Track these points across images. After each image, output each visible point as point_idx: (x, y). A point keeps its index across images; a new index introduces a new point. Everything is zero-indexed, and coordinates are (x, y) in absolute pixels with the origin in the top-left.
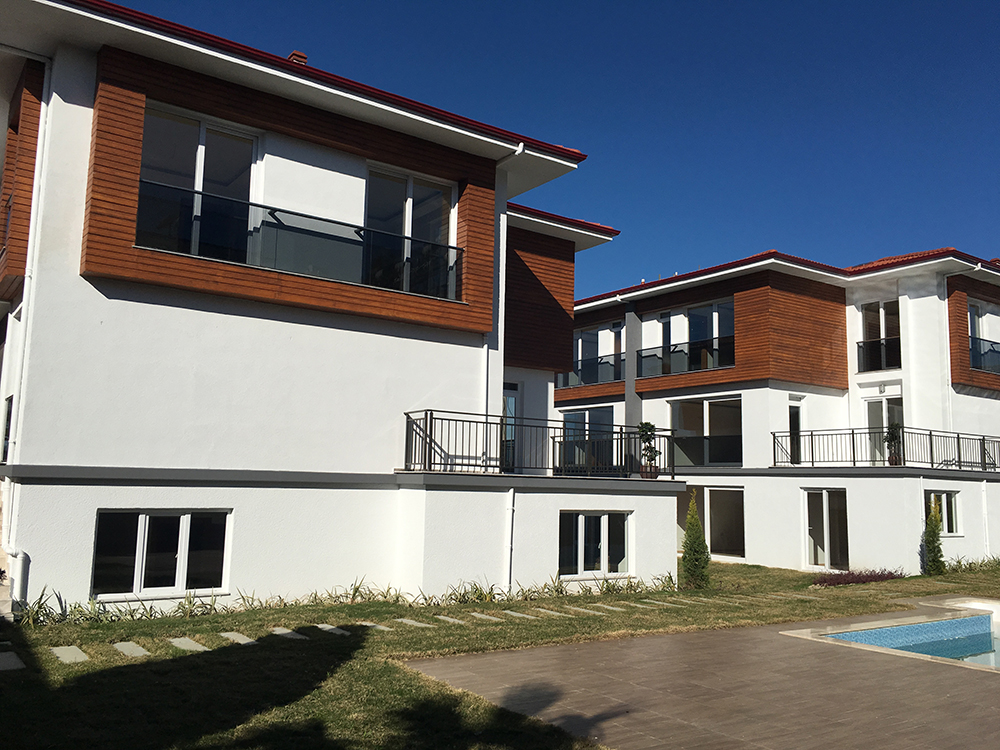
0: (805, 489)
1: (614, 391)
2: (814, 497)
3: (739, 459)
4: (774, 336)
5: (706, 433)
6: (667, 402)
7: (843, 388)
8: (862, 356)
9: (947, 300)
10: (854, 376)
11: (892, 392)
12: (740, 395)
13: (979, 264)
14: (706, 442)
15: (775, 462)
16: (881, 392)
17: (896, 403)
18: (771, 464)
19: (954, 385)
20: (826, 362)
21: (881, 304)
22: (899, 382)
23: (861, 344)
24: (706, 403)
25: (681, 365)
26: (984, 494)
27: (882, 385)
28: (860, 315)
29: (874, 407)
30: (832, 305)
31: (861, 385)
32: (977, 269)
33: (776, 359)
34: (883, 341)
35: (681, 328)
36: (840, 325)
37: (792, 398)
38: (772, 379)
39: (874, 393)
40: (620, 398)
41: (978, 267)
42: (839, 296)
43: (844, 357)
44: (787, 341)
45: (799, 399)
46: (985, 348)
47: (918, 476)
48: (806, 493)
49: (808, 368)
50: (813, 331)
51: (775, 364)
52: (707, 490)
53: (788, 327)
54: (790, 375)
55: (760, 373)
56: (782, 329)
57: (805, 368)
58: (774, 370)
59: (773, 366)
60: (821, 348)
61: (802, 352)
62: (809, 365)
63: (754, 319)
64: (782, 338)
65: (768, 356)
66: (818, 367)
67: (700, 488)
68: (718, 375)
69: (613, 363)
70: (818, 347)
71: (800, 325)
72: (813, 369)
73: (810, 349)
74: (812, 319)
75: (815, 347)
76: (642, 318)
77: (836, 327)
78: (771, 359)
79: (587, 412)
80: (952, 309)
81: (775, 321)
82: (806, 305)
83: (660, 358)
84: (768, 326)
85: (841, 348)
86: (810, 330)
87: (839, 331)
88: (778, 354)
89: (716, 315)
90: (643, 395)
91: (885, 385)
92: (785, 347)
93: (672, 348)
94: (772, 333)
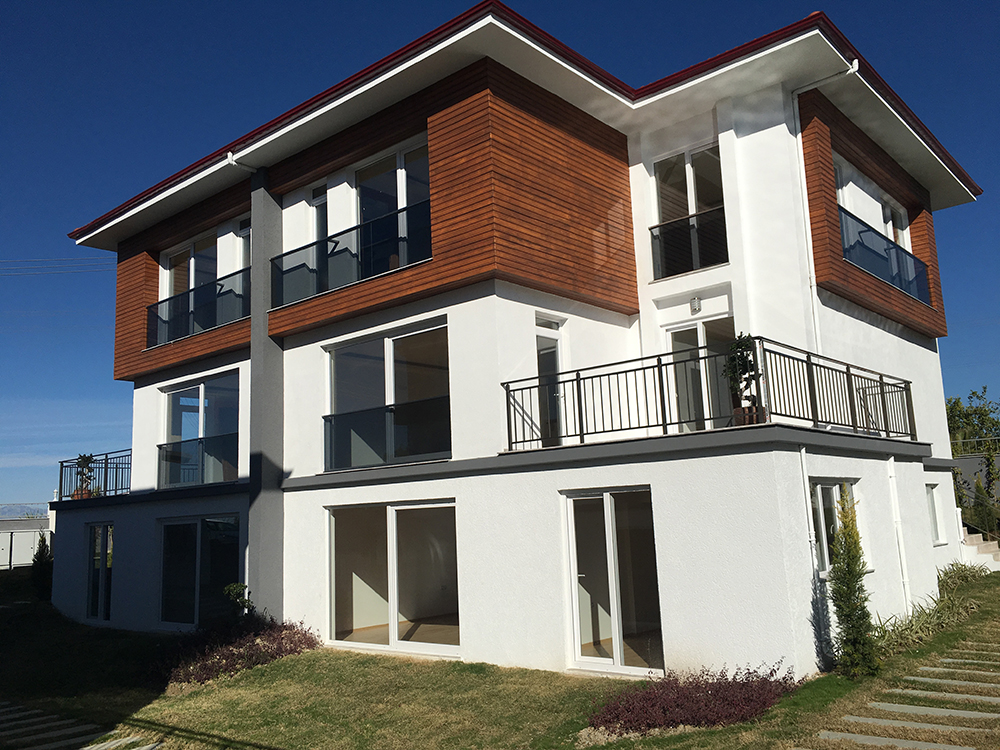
0: (569, 493)
1: (232, 340)
2: (587, 508)
3: (444, 444)
4: (499, 187)
5: (390, 400)
6: (324, 348)
7: (629, 312)
8: (658, 252)
9: (800, 135)
10: (649, 288)
11: (713, 308)
12: (443, 319)
13: (856, 62)
14: (389, 417)
15: (510, 443)
16: (694, 311)
17: (721, 326)
18: (504, 448)
19: (818, 285)
20: (600, 258)
21: (688, 158)
22: (725, 289)
23: (656, 232)
24: (389, 343)
25: (345, 275)
26: (893, 484)
27: (695, 298)
28: (652, 182)
29: (684, 337)
30: (606, 159)
31: (660, 304)
32: (849, 73)
33: (507, 235)
34: (693, 221)
35: (344, 205)
36: (620, 196)
37: (540, 321)
38: (501, 276)
39: (681, 315)
40: (242, 352)
41: (853, 68)
43: (630, 254)
44: (527, 203)
45: (555, 324)
47: (796, 447)
48: (570, 501)
49: (568, 263)
50: (577, 198)
51: (505, 243)
52: (391, 512)
53: (530, 178)
54: (535, 271)
55: (476, 265)
56: (518, 179)
57: (562, 261)
58: (502, 255)
59: (500, 248)
60: (590, 231)
61: (557, 230)
62: (570, 258)
63: (463, 160)
64: (516, 196)
65: (489, 228)
66: (584, 263)
67: (380, 509)
68: (404, 279)
69: (239, 290)
70: (586, 229)
71: (551, 181)
72: (577, 266)
73: (572, 230)
74: (572, 174)
75: (581, 227)
76: (283, 200)
77: (614, 199)
78: (496, 234)
79: (202, 387)
80: (810, 149)
81: (503, 160)
82: (560, 145)
83: (312, 271)
84: (491, 168)
85: (624, 238)
86: (571, 195)
87: (619, 207)
88: (510, 225)
89: (401, 174)
90: (285, 340)
91: (700, 299)
92: (524, 216)
93: (331, 246)
94: (496, 182)
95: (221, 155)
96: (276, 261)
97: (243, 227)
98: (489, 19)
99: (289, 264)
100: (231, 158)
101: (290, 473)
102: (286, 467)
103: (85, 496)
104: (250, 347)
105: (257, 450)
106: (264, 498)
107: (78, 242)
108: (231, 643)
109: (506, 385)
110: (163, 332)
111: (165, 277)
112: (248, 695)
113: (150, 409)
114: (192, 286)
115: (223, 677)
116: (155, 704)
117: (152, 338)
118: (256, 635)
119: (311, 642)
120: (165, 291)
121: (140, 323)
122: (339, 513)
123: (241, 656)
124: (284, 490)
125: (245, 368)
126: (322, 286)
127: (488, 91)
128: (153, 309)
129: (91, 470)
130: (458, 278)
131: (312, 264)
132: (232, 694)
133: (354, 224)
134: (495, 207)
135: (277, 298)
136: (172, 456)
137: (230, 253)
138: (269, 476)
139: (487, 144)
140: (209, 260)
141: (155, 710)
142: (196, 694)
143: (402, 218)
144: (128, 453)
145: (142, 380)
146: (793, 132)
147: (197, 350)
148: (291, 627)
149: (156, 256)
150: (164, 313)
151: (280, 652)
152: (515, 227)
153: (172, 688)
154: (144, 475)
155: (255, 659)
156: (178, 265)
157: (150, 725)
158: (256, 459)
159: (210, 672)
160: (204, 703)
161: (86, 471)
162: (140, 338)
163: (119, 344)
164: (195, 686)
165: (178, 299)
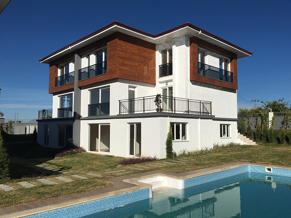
0: (129, 123)
1: (70, 87)
2: (132, 127)
3: (108, 112)
4: (119, 60)
5: (100, 102)
6: (89, 90)
7: (154, 84)
8: (161, 71)
9: (189, 47)
10: (158, 79)
11: (170, 84)
12: (109, 86)
13: (201, 31)
14: (100, 106)
15: (120, 113)
16: (167, 85)
17: (171, 89)
18: (118, 114)
19: (191, 81)
20: (145, 73)
21: (167, 50)
22: (171, 81)
23: (161, 66)
24: (100, 90)
25: (93, 75)
26: (199, 124)
27: (167, 82)
28: (161, 55)
29: (165, 90)
30: (149, 50)
31: (160, 83)
33: (120, 70)
34: (168, 65)
35: (93, 59)
36: (153, 59)
37: (130, 87)
38: (119, 78)
39: (164, 85)
40: (72, 90)
41: (200, 32)
42: (153, 47)
43: (155, 71)
44: (126, 62)
45: (134, 88)
46: (207, 68)
47: (167, 116)
48: (129, 125)
49: (137, 75)
50: (140, 60)
51: (120, 71)
52: (100, 125)
53: (127, 57)
54: (127, 77)
55: (114, 76)
56: (124, 57)
57: (135, 74)
58: (119, 74)
59: (118, 73)
60: (143, 67)
61: (134, 68)
62: (137, 73)
63: (113, 53)
64: (124, 61)
65: (116, 68)
66: (141, 74)
67: (98, 124)
68: (101, 78)
69: (73, 76)
70: (142, 67)
71: (133, 57)
72: (139, 75)
73: (138, 67)
74: (139, 55)
75: (141, 66)
76: (81, 57)
77: (151, 59)
78: (118, 70)
79: (66, 96)
80: (191, 50)
81: (120, 54)
82: (136, 48)
83: (87, 73)
84: (117, 56)
85: (153, 68)
86: (138, 59)
87: (152, 61)
88: (121, 67)
89: (104, 53)
90: (81, 88)
91: (168, 82)
92: (125, 65)
93: (90, 68)
94: (118, 59)
95: (68, 47)
96: (80, 71)
97: (74, 62)
98: (115, 26)
99: (82, 71)
100: (70, 48)
101: (82, 116)
102: (81, 115)
103: (44, 119)
104: (74, 89)
105: (75, 111)
106: (76, 121)
107: (41, 62)
108: (68, 150)
109: (119, 101)
110: (59, 83)
111: (59, 71)
112: (69, 159)
113: (56, 100)
114: (64, 74)
115: (65, 156)
116: (52, 160)
117: (56, 85)
118: (73, 149)
119: (84, 151)
120: (59, 74)
121: (54, 81)
122: (91, 125)
123: (70, 153)
124: (81, 120)
125: (73, 92)
126: (89, 77)
127: (117, 39)
128: (57, 78)
129: (45, 113)
130: (111, 78)
131: (87, 71)
132: (66, 159)
133: (95, 64)
134: (118, 64)
135: (80, 78)
136: (61, 110)
137: (72, 67)
138: (77, 117)
139: (117, 50)
140: (67, 69)
141: (50, 161)
142: (60, 159)
143: (103, 63)
144: (52, 110)
145: (55, 94)
146: (187, 46)
147: (65, 88)
148: (81, 148)
149: (57, 66)
150: (59, 79)
151: (78, 152)
152: (123, 68)
153: (56, 158)
154: (55, 115)
155: (72, 153)
156: (62, 68)
157: (49, 163)
158: (75, 113)
159: (63, 155)
161: (44, 113)
162: (54, 85)
163: (50, 86)
164: (60, 157)
165: (62, 76)
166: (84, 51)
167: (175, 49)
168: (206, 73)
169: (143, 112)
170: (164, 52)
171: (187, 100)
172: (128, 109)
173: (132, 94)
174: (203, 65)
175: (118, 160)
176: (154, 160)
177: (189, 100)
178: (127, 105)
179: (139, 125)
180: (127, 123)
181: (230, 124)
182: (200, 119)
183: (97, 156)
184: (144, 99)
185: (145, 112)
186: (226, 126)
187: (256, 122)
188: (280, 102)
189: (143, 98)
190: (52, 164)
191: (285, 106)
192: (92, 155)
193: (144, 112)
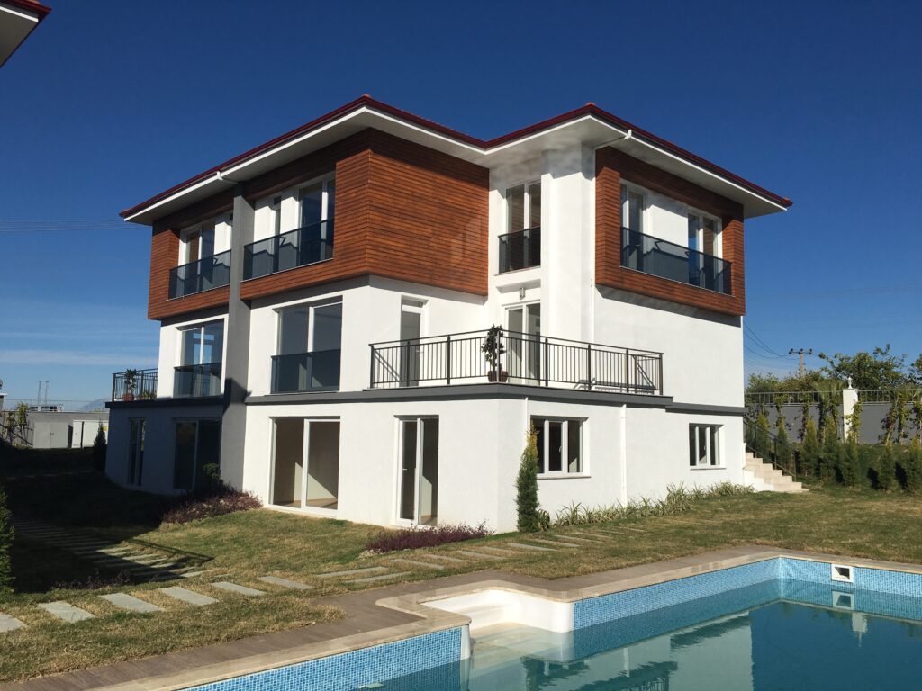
0: (401, 417)
1: (217, 299)
2: (409, 425)
3: (336, 381)
4: (373, 215)
5: (310, 349)
6: (275, 310)
7: (481, 294)
8: (504, 253)
9: (594, 179)
10: (495, 278)
11: (532, 296)
12: (340, 298)
13: (630, 131)
14: (309, 360)
15: (372, 383)
16: (522, 297)
17: (535, 309)
18: (367, 386)
19: (597, 284)
20: (456, 259)
21: (526, 188)
22: (536, 284)
23: (504, 239)
24: (312, 310)
25: (289, 260)
26: (623, 422)
27: (523, 287)
28: (504, 202)
29: (515, 314)
30: (469, 188)
31: (502, 290)
32: (626, 138)
33: (377, 247)
34: (526, 234)
35: (291, 211)
36: (480, 214)
37: (405, 301)
38: (373, 274)
39: (513, 298)
40: (223, 308)
41: (629, 135)
42: (480, 177)
43: (484, 253)
44: (396, 224)
45: (420, 304)
46: (648, 246)
47: (521, 397)
48: (401, 422)
49: (427, 263)
50: (438, 217)
51: (375, 253)
52: (307, 423)
53: (399, 206)
54: (398, 270)
55: (356, 266)
56: (389, 208)
57: (422, 262)
58: (372, 260)
59: (370, 256)
60: (448, 240)
61: (419, 241)
62: (429, 259)
63: (354, 195)
64: (386, 220)
65: (364, 242)
66: (442, 262)
67: (300, 420)
68: (317, 272)
69: (227, 264)
70: (445, 239)
71: (417, 207)
72: (435, 265)
73: (432, 240)
74: (437, 201)
75: (441, 238)
76: (255, 204)
77: (473, 216)
78: (369, 247)
79: (203, 328)
80: (600, 189)
81: (378, 197)
82: (427, 181)
83: (271, 255)
84: (368, 203)
85: (479, 243)
86: (434, 216)
87: (477, 221)
88: (380, 240)
89: (325, 196)
90: (251, 303)
91: (525, 289)
92: (393, 233)
93: (281, 240)
94: (371, 212)
95: (212, 172)
96: (248, 248)
97: (229, 220)
98: (364, 109)
99: (256, 249)
100: (219, 176)
101: (250, 393)
102: (249, 389)
103: (130, 399)
104: (228, 305)
105: (229, 377)
106: (232, 408)
107: (126, 219)
108: (204, 501)
109: (371, 345)
110: (181, 287)
111: (183, 248)
112: (206, 531)
113: (171, 340)
114: (200, 258)
115: (195, 521)
116: (150, 534)
117: (172, 292)
118: (221, 498)
119: (256, 504)
120: (183, 259)
121: (165, 280)
122: (280, 422)
123: (208, 510)
124: (247, 404)
125: (226, 316)
126: (276, 268)
127: (369, 151)
128: (174, 270)
129: (134, 380)
130: (346, 273)
131: (271, 250)
132: (197, 530)
133: (296, 227)
134: (368, 229)
135: (248, 272)
136: (186, 373)
137: (223, 236)
138: (237, 395)
139: (367, 186)
140: (210, 243)
141: (147, 537)
142: (176, 530)
143: (324, 226)
144: (155, 371)
145: (166, 321)
146: (588, 175)
147: (198, 302)
148: (247, 495)
149: (178, 233)
150: (182, 274)
151: (234, 508)
152: (383, 241)
153: (163, 525)
154: (165, 388)
155: (218, 512)
156: (191, 239)
157: (141, 542)
158: (229, 382)
159: (188, 518)
160: (178, 534)
161: (131, 381)
162: (164, 293)
163: (152, 294)
164: (177, 525)
165: (191, 265)
166: (262, 189)
167: (549, 185)
168: (648, 262)
169: (444, 383)
170: (514, 195)
171: (586, 346)
172: (398, 372)
173: (410, 325)
174: (637, 235)
175: (364, 535)
176: (479, 536)
177: (592, 347)
178: (394, 358)
179: (432, 423)
180: (396, 416)
181: (721, 426)
182: (625, 406)
183: (296, 521)
184: (449, 341)
185: (453, 382)
186: (708, 430)
187: (804, 419)
188: (880, 359)
189: (446, 339)
190: (151, 545)
191: (895, 370)
192: (279, 518)
193: (449, 382)
